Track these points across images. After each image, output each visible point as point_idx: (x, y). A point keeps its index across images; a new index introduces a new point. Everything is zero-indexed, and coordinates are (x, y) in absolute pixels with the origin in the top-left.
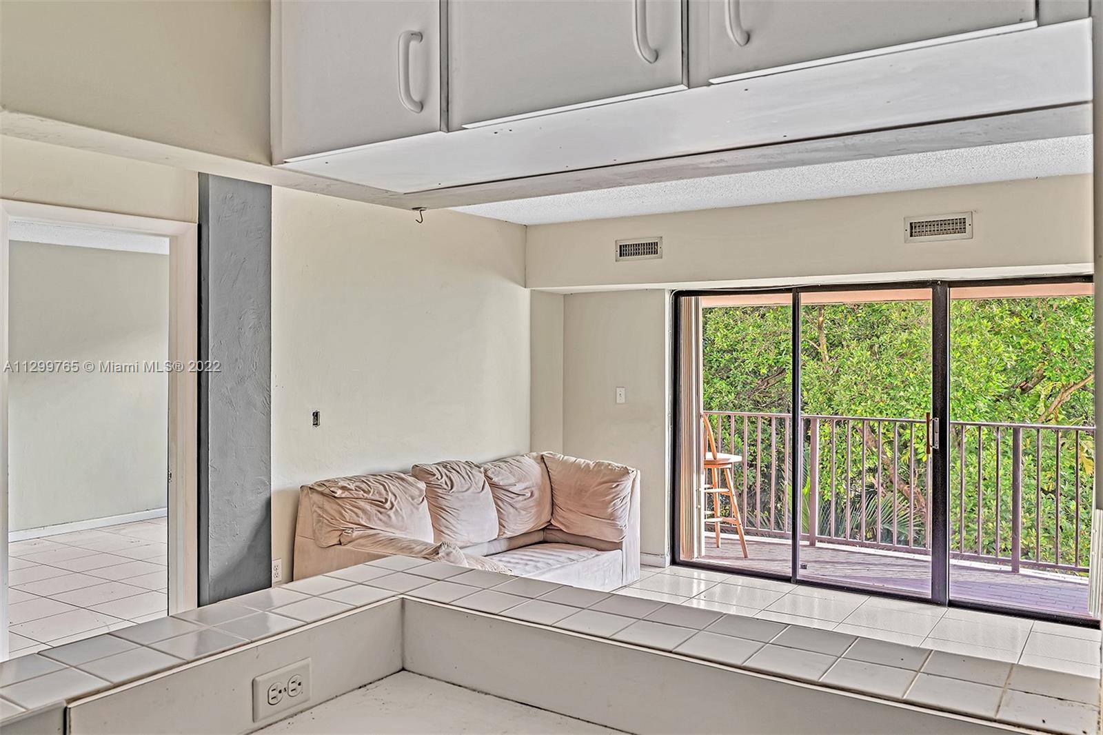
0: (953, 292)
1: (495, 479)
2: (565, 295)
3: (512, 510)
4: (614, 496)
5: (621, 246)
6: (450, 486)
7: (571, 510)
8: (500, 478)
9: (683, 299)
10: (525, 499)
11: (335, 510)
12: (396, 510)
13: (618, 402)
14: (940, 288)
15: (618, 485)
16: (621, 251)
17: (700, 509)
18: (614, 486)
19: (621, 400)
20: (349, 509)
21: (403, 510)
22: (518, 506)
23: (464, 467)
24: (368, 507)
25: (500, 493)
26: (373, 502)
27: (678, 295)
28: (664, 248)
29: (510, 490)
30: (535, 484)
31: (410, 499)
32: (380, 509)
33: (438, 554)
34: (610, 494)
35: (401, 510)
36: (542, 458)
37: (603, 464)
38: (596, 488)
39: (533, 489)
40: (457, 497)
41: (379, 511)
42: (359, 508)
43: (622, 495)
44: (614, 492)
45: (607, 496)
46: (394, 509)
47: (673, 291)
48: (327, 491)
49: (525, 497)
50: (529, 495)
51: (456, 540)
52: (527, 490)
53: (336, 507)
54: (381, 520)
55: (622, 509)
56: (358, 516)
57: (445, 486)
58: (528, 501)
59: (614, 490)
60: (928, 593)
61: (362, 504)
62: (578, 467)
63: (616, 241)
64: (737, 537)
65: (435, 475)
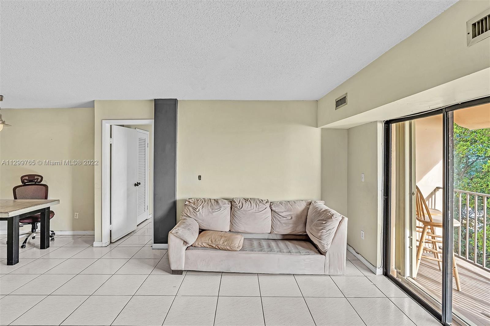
1: (273, 209)
3: (279, 223)
4: (323, 228)
6: (241, 208)
8: (276, 208)
12: (200, 212)
15: (326, 223)
18: (324, 223)
19: (363, 180)
21: (203, 213)
23: (256, 201)
25: (276, 215)
29: (280, 214)
30: (295, 214)
31: (211, 210)
35: (202, 213)
36: (310, 203)
37: (327, 210)
39: (293, 216)
40: (242, 213)
43: (328, 228)
44: (323, 226)
46: (199, 212)
49: (287, 219)
50: (290, 218)
51: (238, 229)
52: (289, 216)
55: (327, 235)
57: (239, 207)
59: (323, 225)
65: (235, 202)
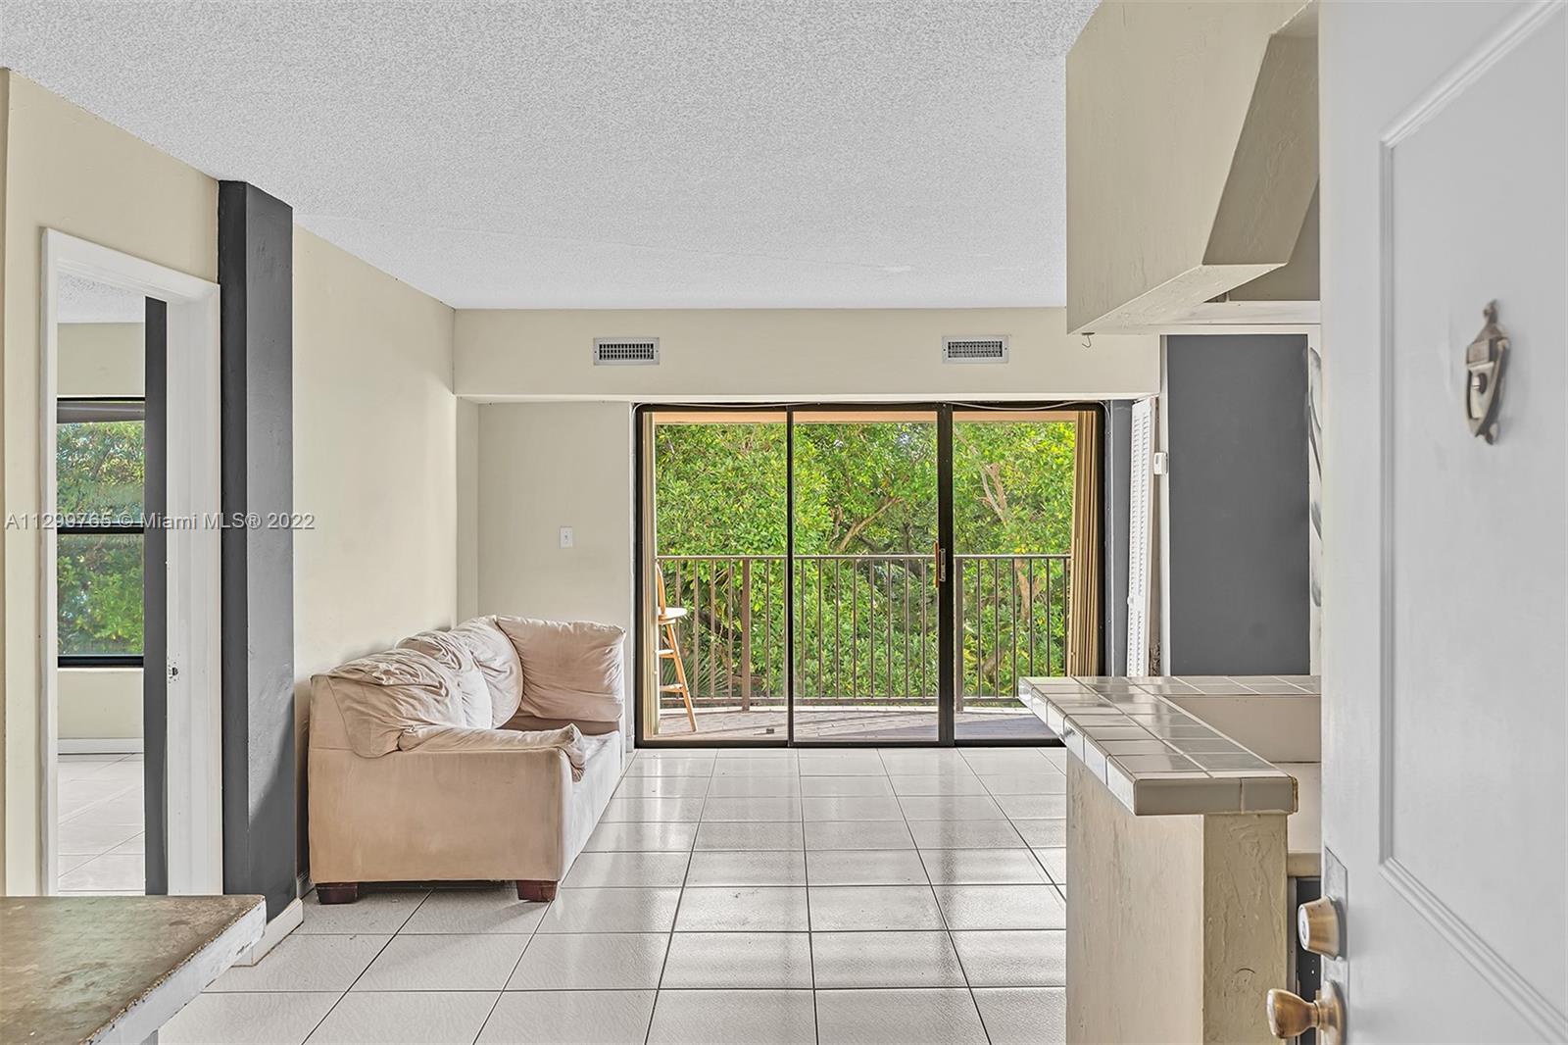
0: (956, 416)
1: (475, 653)
2: (480, 405)
3: (497, 693)
4: (608, 665)
5: (601, 346)
6: (457, 663)
7: (555, 687)
8: (479, 651)
9: (646, 414)
10: (507, 678)
11: (386, 703)
12: (451, 696)
13: (563, 545)
14: (945, 411)
15: (612, 649)
16: (601, 352)
17: (655, 675)
18: (608, 651)
19: (566, 544)
20: (403, 700)
22: (500, 686)
24: (423, 695)
26: (427, 688)
27: (641, 409)
28: (661, 351)
29: (492, 666)
30: (507, 658)
32: (435, 696)
33: (573, 740)
34: (604, 662)
36: (497, 624)
37: (583, 625)
38: (588, 655)
39: (509, 664)
41: (436, 700)
42: (415, 698)
43: (617, 661)
44: (609, 659)
45: (600, 664)
46: (449, 695)
47: (636, 404)
48: (367, 678)
49: (506, 674)
50: (508, 669)
52: (506, 666)
53: (385, 699)
54: (439, 712)
56: (415, 709)
57: (454, 665)
58: (509, 680)
59: (608, 656)
60: (935, 737)
61: (415, 691)
62: (554, 632)
63: (594, 339)
64: (684, 711)
65: (440, 650)
